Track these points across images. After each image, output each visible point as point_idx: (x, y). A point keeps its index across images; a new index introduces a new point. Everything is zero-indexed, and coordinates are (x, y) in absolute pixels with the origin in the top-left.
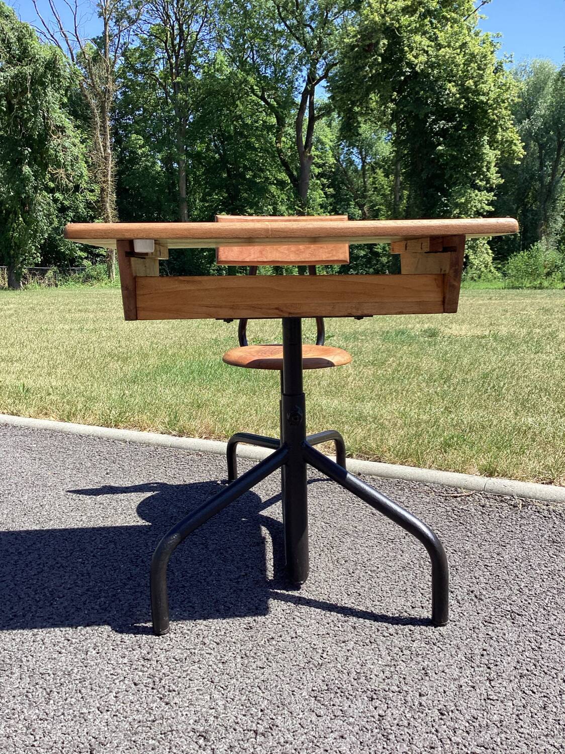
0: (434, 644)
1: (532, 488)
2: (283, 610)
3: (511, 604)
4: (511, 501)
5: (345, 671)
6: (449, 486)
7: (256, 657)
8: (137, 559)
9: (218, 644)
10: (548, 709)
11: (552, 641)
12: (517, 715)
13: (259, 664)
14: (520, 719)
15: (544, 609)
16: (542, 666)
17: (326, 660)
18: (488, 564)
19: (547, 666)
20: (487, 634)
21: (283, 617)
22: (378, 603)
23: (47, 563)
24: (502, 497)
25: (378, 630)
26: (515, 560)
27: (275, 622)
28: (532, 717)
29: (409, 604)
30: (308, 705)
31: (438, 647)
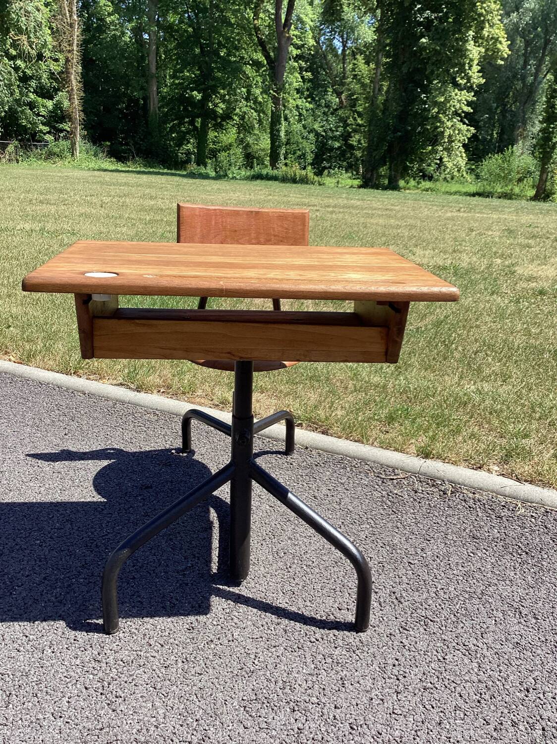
0: (354, 652)
1: (462, 473)
2: (223, 609)
3: (426, 609)
4: (441, 486)
5: (273, 680)
6: (388, 466)
7: (196, 662)
8: (92, 543)
9: (162, 646)
10: (443, 726)
11: (456, 651)
12: (416, 731)
13: (198, 669)
14: (418, 736)
15: (455, 615)
16: (444, 679)
17: (257, 667)
18: (412, 562)
19: (449, 679)
20: (402, 642)
21: (223, 616)
22: (309, 604)
23: (7, 544)
24: (435, 481)
25: (306, 635)
26: (436, 558)
27: (215, 623)
28: (428, 733)
29: (336, 605)
30: (237, 715)
31: (357, 655)
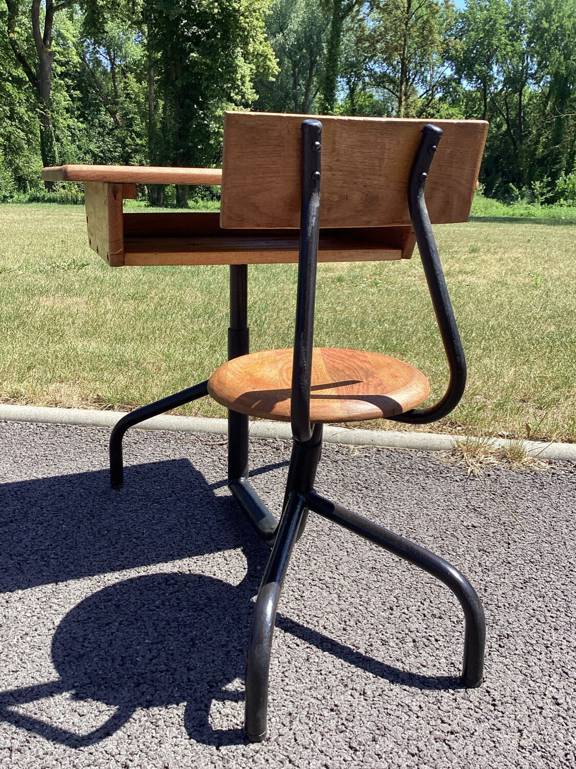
2: (38, 599)
4: (273, 444)
5: (109, 658)
6: (215, 433)
7: (8, 660)
10: (311, 660)
11: (313, 587)
12: (283, 673)
13: (12, 667)
14: (286, 677)
15: (306, 554)
16: (305, 616)
17: (87, 649)
19: (310, 615)
21: (38, 606)
24: (266, 440)
26: (278, 507)
27: (29, 615)
28: (297, 671)
30: (69, 705)
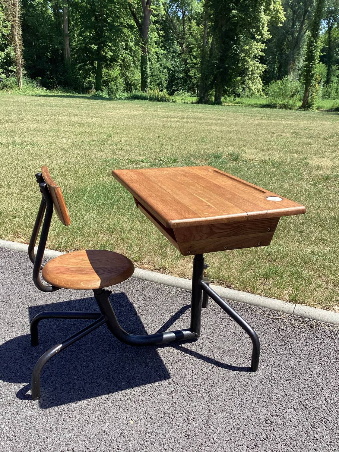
0: (289, 446)
1: (319, 313)
3: (322, 412)
4: (308, 323)
6: (273, 310)
8: (109, 376)
18: (306, 378)
20: (314, 437)
21: (203, 426)
22: (253, 413)
23: (57, 380)
24: (303, 319)
25: (257, 435)
26: (319, 375)
27: (200, 431)
29: (269, 413)
31: (291, 448)
